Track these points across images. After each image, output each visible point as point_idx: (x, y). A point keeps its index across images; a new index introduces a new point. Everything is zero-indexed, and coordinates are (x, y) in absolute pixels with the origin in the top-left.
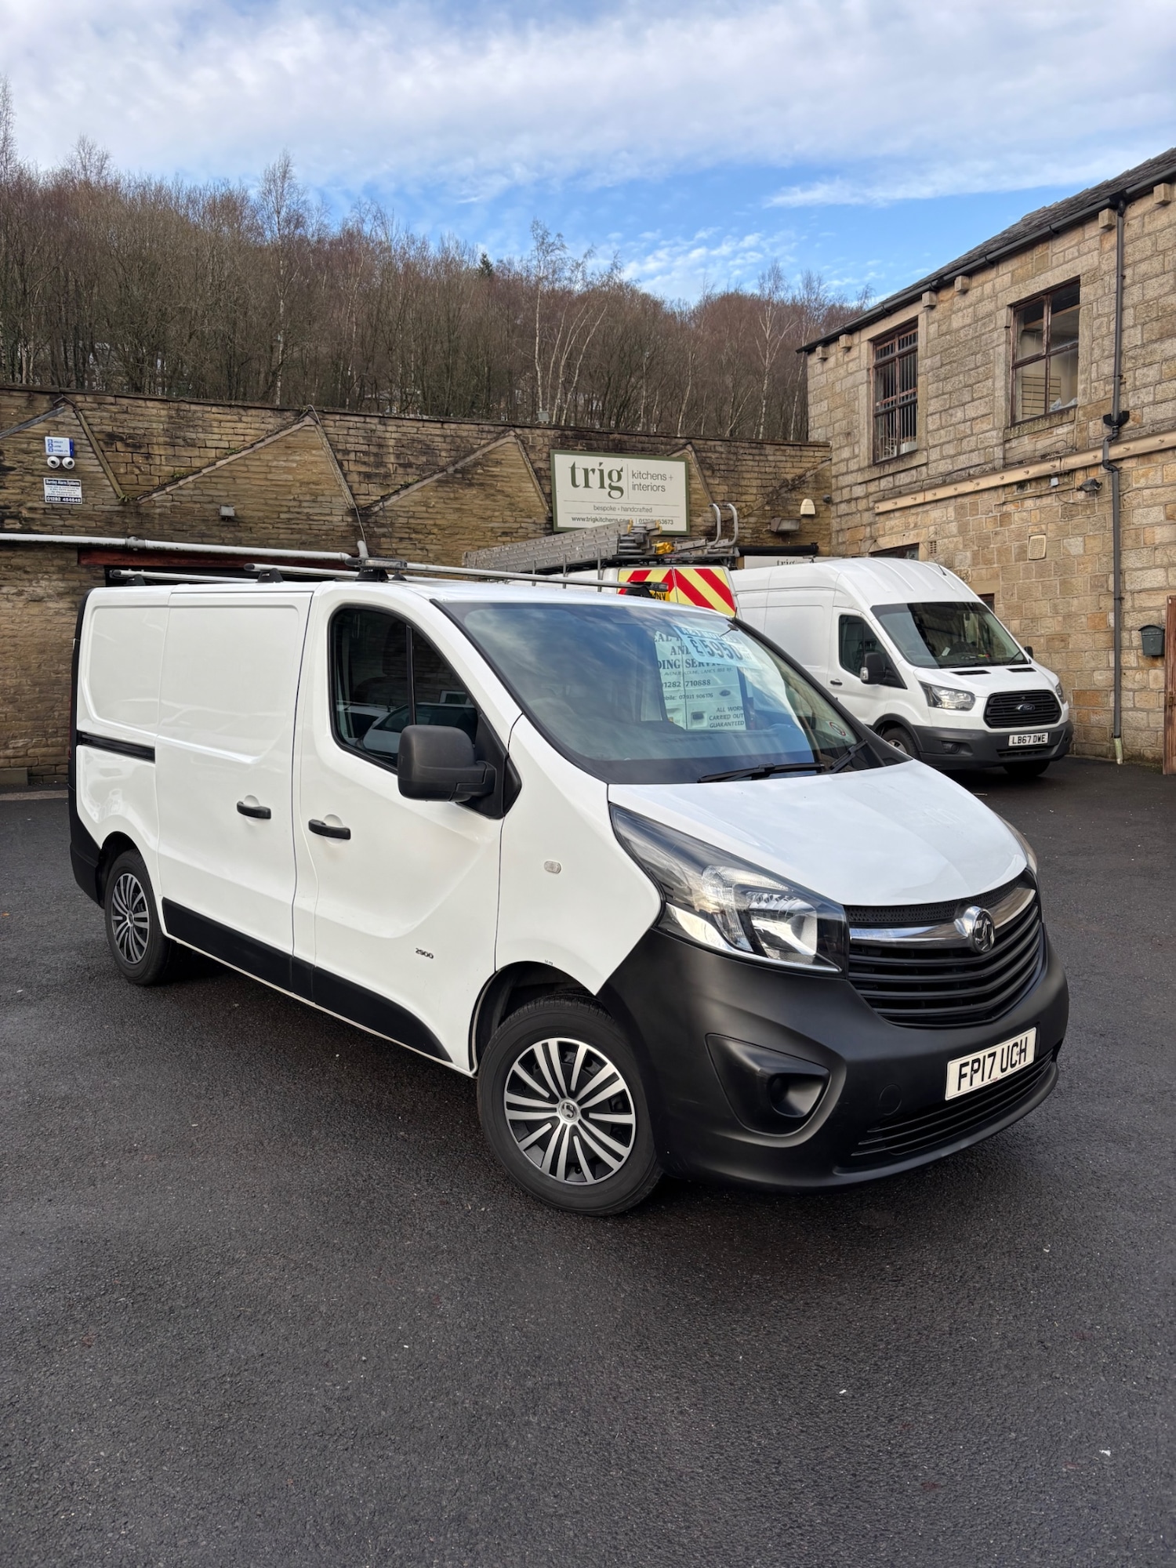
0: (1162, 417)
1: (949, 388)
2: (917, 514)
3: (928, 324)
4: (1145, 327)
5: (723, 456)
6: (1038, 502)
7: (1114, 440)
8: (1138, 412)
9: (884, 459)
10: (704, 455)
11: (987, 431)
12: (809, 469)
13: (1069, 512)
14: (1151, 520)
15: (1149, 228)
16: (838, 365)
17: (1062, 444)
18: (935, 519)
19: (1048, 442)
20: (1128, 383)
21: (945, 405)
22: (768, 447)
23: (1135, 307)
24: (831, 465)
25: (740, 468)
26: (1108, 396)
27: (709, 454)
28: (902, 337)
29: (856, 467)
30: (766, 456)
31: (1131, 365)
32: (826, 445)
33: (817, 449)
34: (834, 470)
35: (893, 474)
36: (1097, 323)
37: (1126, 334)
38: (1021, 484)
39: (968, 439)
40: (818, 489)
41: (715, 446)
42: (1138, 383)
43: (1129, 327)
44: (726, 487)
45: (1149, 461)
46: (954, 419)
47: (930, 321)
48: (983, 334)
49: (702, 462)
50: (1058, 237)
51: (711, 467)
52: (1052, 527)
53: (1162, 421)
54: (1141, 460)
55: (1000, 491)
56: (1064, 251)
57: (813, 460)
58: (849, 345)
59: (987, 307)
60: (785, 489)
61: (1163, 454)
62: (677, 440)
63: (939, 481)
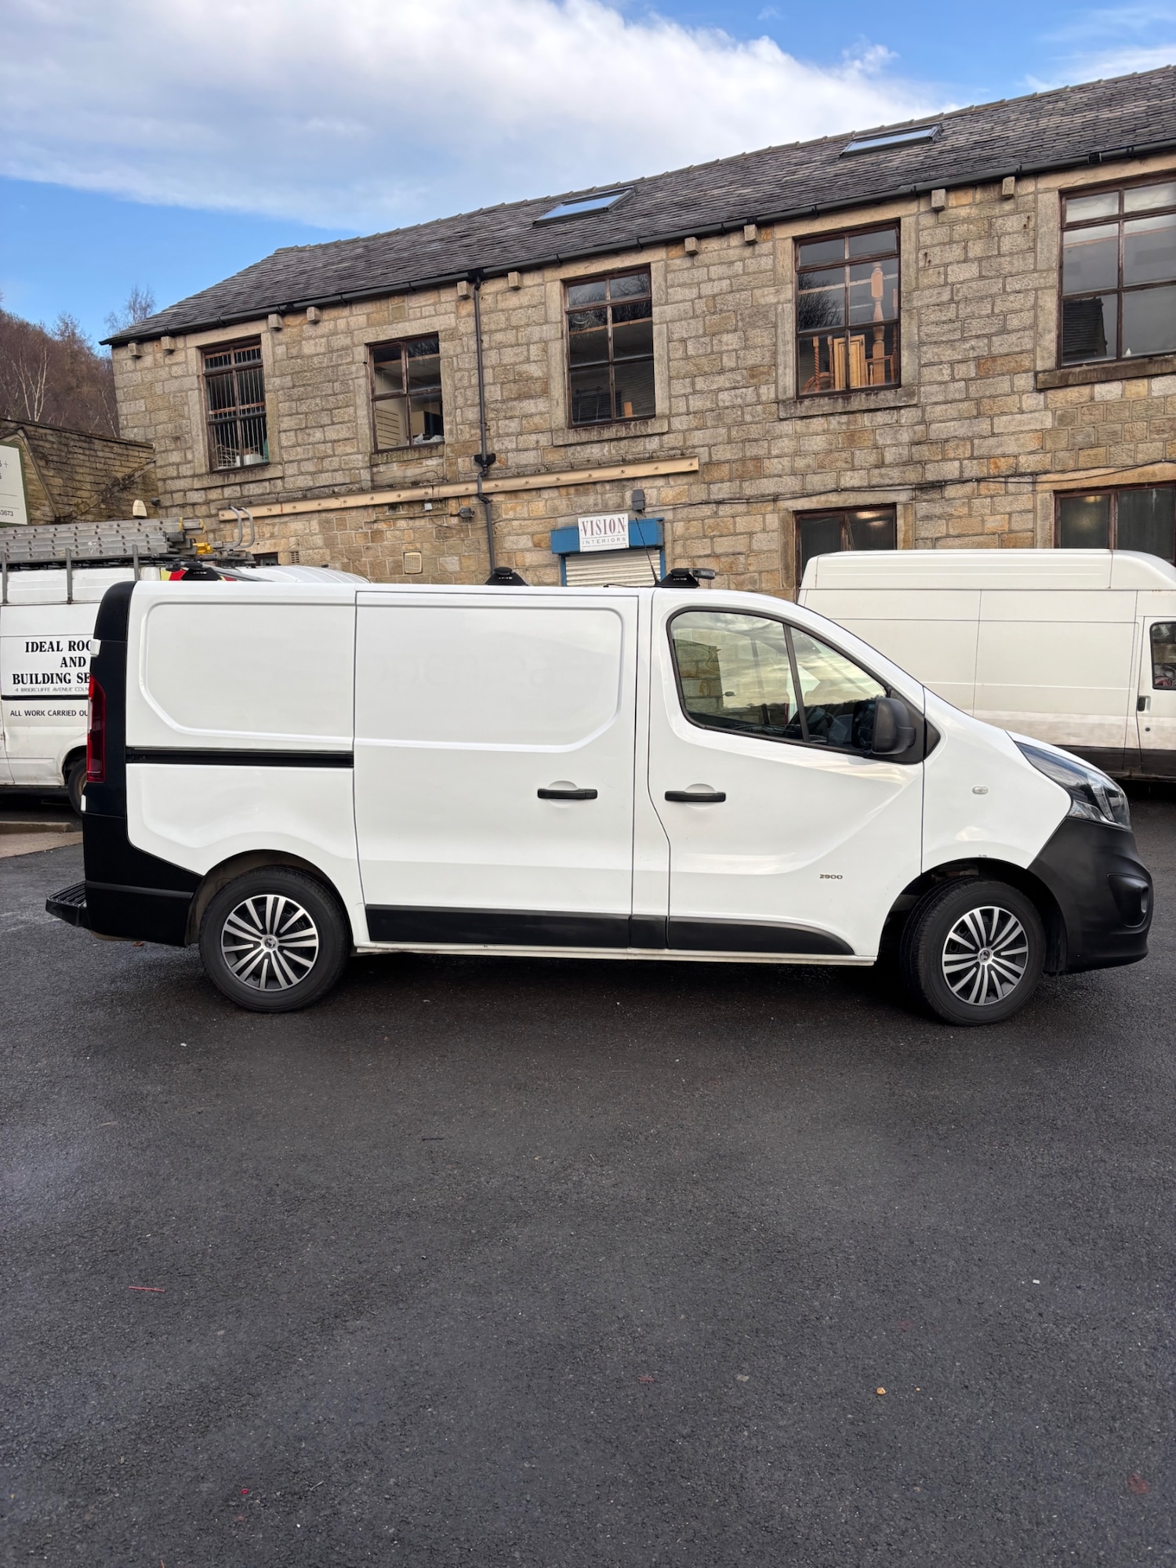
0: (525, 463)
1: (304, 408)
2: (274, 525)
3: (274, 346)
4: (505, 386)
5: (55, 446)
6: (411, 522)
7: (485, 476)
8: (503, 455)
9: (221, 468)
10: (36, 442)
11: (351, 454)
12: (136, 470)
13: (443, 534)
14: (521, 546)
15: (501, 305)
16: (156, 365)
17: (433, 474)
18: (296, 530)
19: (417, 471)
20: (492, 431)
21: (300, 424)
22: (96, 441)
23: (493, 368)
24: (156, 467)
25: (72, 462)
26: (474, 439)
27: (41, 443)
28: (238, 351)
29: (189, 473)
30: (96, 451)
31: (494, 416)
32: (146, 446)
33: (141, 449)
34: (160, 474)
35: (240, 484)
36: (458, 375)
37: (487, 389)
38: (393, 506)
39: (330, 459)
40: (146, 491)
41: (46, 435)
42: (501, 432)
43: (490, 384)
44: (61, 481)
45: (516, 498)
46: (311, 438)
47: (276, 342)
48: (340, 365)
49: (35, 450)
50: (413, 294)
51: (44, 457)
52: (426, 546)
53: (526, 466)
54: (508, 495)
55: (370, 510)
56: (421, 307)
57: (138, 460)
58: (172, 348)
59: (342, 341)
60: (116, 489)
61: (528, 493)
62: (7, 423)
63: (299, 495)
